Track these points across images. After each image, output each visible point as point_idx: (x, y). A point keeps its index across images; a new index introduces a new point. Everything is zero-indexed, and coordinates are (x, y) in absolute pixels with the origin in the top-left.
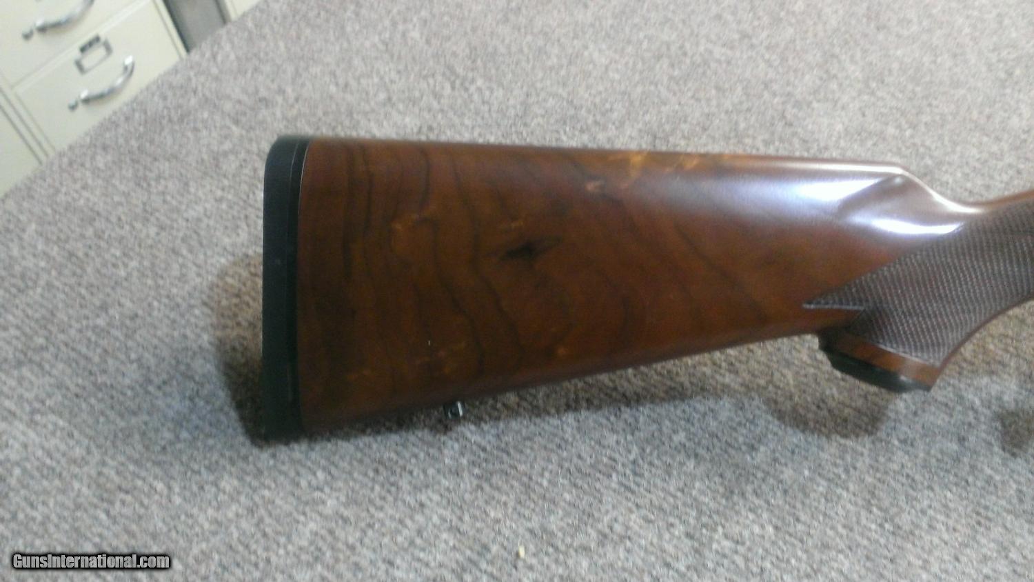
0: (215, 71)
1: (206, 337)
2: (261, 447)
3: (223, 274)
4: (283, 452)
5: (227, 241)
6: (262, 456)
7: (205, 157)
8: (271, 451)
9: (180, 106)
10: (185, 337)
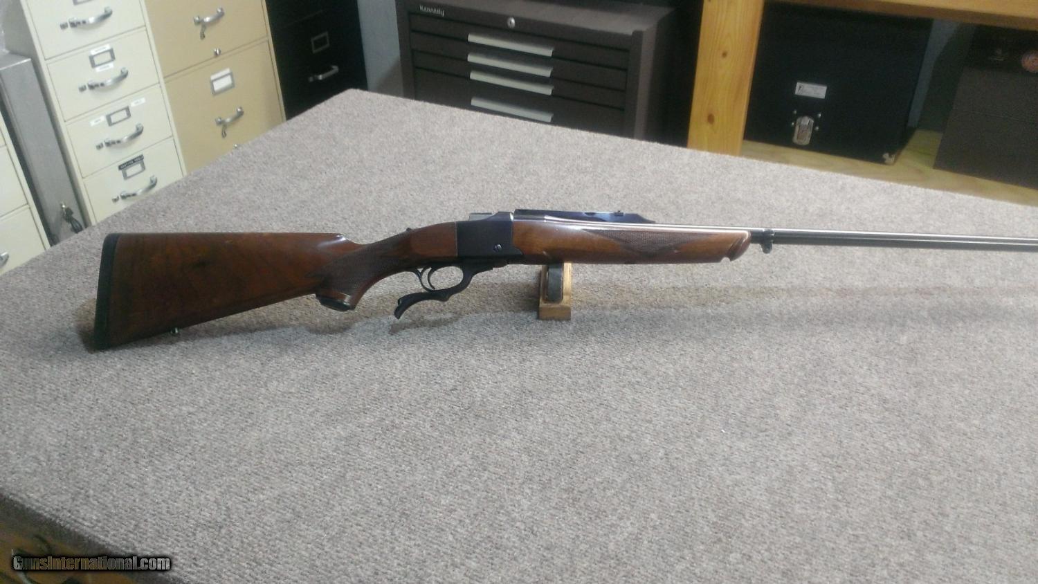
0: (89, 239)
1: (72, 324)
2: (92, 353)
3: (83, 305)
4: (101, 354)
5: (86, 295)
6: (94, 356)
7: (80, 268)
8: (96, 354)
9: (70, 252)
10: (63, 325)
